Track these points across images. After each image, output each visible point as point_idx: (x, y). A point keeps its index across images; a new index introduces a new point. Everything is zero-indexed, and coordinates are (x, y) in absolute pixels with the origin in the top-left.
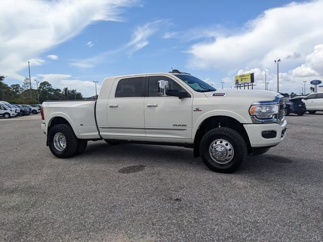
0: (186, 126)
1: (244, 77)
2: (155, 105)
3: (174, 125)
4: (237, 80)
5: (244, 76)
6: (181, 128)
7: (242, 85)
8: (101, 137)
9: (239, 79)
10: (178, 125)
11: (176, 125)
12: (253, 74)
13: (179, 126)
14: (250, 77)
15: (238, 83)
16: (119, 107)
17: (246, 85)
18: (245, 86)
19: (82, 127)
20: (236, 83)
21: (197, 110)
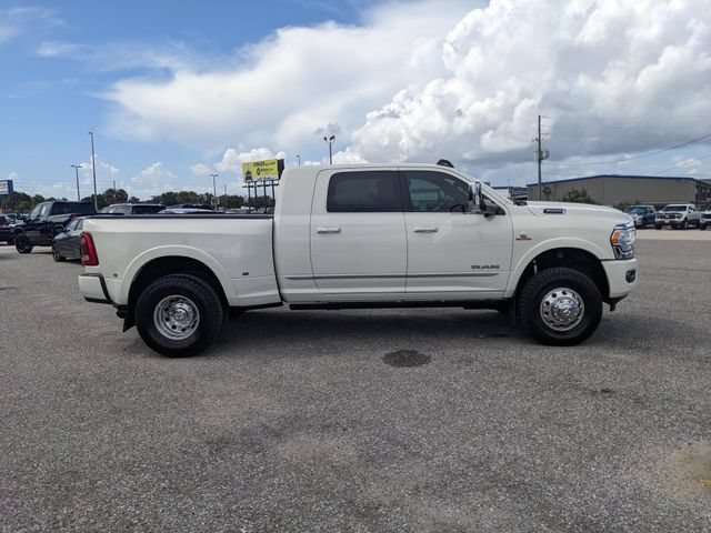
0: (498, 267)
1: (264, 167)
2: (432, 228)
3: (473, 267)
4: (248, 173)
5: (262, 163)
6: (486, 271)
7: (258, 183)
8: (282, 298)
9: (254, 171)
10: (482, 265)
11: (478, 267)
12: (282, 160)
13: (484, 267)
14: (275, 167)
15: (251, 178)
16: (343, 232)
17: (267, 183)
18: (265, 186)
19: (246, 277)
20: (247, 179)
21: (524, 237)
